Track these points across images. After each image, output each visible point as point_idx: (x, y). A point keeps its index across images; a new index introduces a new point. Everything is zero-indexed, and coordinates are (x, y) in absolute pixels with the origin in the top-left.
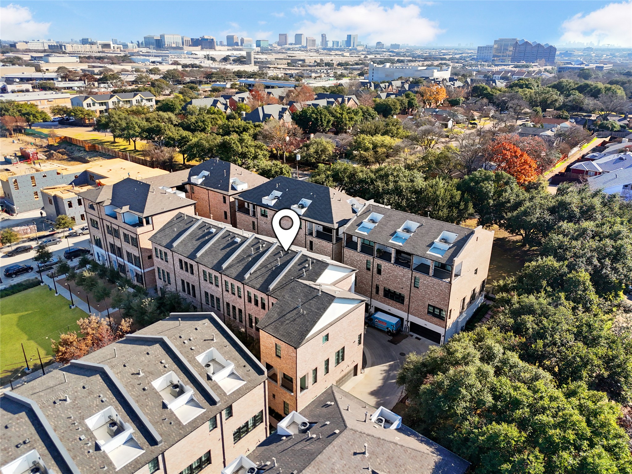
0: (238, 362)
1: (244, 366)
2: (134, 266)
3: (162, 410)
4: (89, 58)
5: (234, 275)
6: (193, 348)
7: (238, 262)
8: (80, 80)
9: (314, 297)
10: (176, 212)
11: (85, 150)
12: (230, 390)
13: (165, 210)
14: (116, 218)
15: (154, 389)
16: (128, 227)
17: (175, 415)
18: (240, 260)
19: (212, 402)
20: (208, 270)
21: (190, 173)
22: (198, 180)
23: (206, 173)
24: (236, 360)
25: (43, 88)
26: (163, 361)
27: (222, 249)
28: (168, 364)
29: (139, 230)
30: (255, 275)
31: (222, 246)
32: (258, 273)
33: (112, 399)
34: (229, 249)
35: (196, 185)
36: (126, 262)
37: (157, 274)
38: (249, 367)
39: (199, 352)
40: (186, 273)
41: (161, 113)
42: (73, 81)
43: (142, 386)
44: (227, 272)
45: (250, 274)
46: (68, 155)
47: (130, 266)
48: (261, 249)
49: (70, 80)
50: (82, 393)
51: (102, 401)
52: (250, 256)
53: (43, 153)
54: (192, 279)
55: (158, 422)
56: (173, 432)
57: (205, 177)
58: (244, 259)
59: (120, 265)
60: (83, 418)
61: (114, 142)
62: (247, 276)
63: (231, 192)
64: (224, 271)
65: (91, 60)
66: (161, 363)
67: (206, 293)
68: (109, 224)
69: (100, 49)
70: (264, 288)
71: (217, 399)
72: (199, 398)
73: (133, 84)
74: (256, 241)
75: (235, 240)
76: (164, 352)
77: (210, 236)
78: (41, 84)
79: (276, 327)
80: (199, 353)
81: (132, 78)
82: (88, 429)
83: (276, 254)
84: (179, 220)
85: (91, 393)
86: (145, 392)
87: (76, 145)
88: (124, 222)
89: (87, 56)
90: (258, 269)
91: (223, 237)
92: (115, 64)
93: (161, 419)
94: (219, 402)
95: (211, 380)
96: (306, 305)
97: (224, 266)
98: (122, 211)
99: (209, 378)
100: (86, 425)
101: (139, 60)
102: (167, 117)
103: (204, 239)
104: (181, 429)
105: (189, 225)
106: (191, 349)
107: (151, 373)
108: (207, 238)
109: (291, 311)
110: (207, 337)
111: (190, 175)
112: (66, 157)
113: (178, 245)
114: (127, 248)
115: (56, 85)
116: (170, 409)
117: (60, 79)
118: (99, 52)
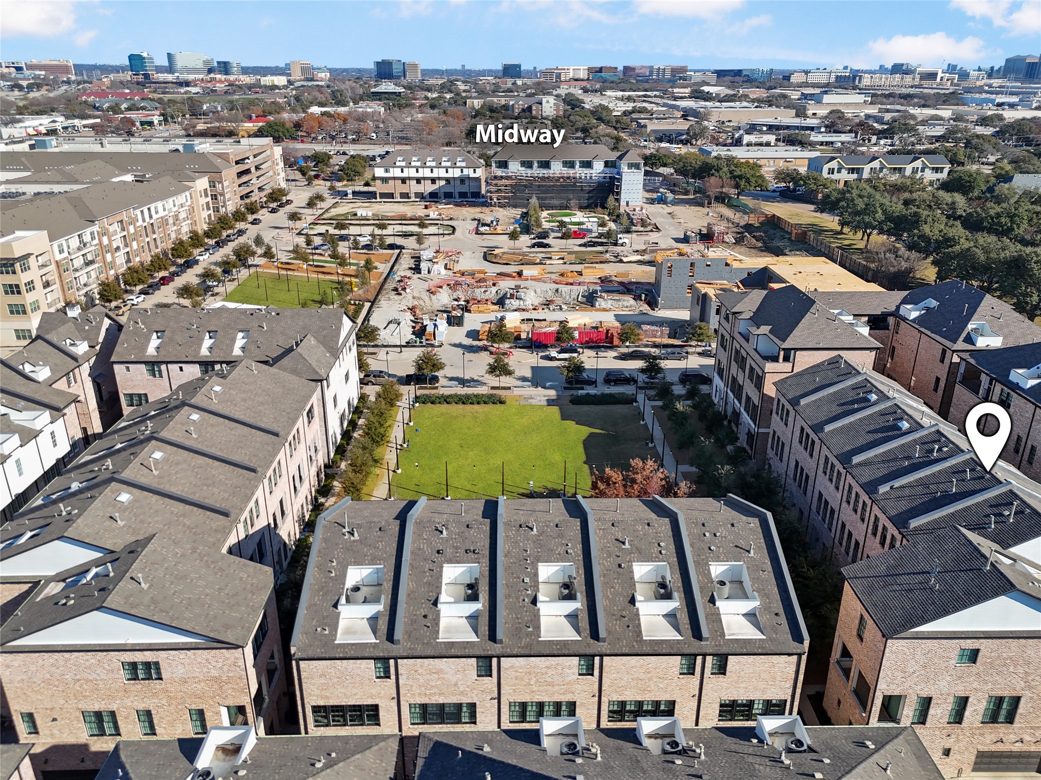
0: (770, 603)
1: (776, 614)
2: (748, 418)
3: (627, 603)
4: (891, 95)
5: (864, 480)
6: (712, 548)
7: (883, 462)
8: (850, 131)
9: (970, 570)
10: (834, 353)
11: (790, 239)
12: (733, 634)
13: (821, 346)
14: (748, 341)
15: (632, 572)
16: (757, 357)
17: (639, 620)
18: (887, 458)
19: (697, 634)
20: (832, 459)
21: (905, 297)
22: (913, 313)
23: (933, 303)
24: (768, 598)
25: (790, 141)
26: (662, 544)
27: (869, 432)
28: (668, 551)
29: (769, 366)
30: (899, 493)
31: (872, 427)
32: (907, 492)
33: (579, 556)
34: (880, 435)
35: (904, 319)
36: (742, 410)
37: (770, 440)
38: (783, 619)
39: (719, 557)
40: (804, 451)
41: (941, 193)
42: (840, 132)
43: (619, 561)
44: (855, 471)
45: (891, 488)
46: (764, 243)
47: (746, 417)
48: (935, 454)
49: (835, 132)
50: (551, 531)
51: (567, 552)
52: (908, 458)
53: (735, 235)
54: (809, 465)
55: (614, 615)
56: (625, 638)
57: (928, 309)
58: (896, 459)
59: (734, 411)
60: (538, 559)
61: (841, 233)
62: (884, 489)
63: (960, 345)
64: (852, 467)
65: (891, 99)
66: (659, 545)
67: (821, 495)
68: (738, 347)
69: (917, 81)
70: (900, 521)
71: (705, 633)
72: (684, 618)
73: (937, 141)
74: (936, 437)
75: (899, 424)
76: (670, 533)
77: (863, 405)
78: (789, 136)
79: (871, 587)
80: (718, 559)
81: (939, 131)
82: (536, 575)
83: (957, 471)
84: (831, 366)
85: (561, 536)
86: (619, 570)
87: (783, 229)
88: (756, 350)
89: (887, 93)
90: (910, 486)
91: (882, 414)
92: (929, 107)
93: (620, 613)
94: (707, 639)
95: (714, 605)
96: (947, 576)
97: (856, 459)
98: (758, 332)
99: (712, 600)
100: (537, 569)
101: (973, 100)
102: (950, 200)
103: (851, 407)
104: (637, 641)
105: (841, 378)
106: (710, 549)
107: (639, 551)
108: (856, 406)
109: (914, 573)
110: (742, 543)
111: (905, 301)
112: (760, 245)
113: (807, 405)
114: (749, 389)
115: (812, 138)
116: (638, 609)
117: (823, 129)
118: (912, 87)
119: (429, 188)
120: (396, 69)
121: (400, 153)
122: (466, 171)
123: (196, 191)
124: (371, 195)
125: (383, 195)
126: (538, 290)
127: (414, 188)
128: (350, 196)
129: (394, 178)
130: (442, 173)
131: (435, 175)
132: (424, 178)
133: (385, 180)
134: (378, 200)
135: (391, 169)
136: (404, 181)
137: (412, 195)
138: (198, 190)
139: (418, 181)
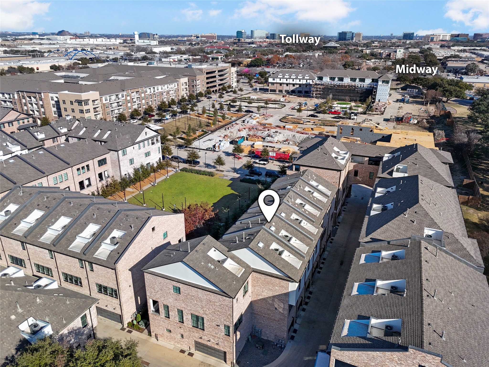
0: (120, 248)
6: (121, 224)
9: (186, 252)
11: (445, 124)
39: (120, 228)
46: (431, 125)
57: (394, 156)
63: (384, 175)
96: (180, 252)
109: (176, 250)
112: (428, 126)
119: (291, 88)
120: (348, 36)
121: (281, 72)
122: (308, 81)
123: (180, 83)
124: (266, 90)
125: (272, 91)
126: (285, 135)
127: (285, 88)
128: (258, 90)
129: (277, 83)
130: (297, 81)
131: (294, 82)
132: (290, 84)
133: (273, 84)
134: (269, 92)
135: (276, 79)
136: (281, 84)
137: (284, 91)
138: (181, 82)
139: (287, 84)
